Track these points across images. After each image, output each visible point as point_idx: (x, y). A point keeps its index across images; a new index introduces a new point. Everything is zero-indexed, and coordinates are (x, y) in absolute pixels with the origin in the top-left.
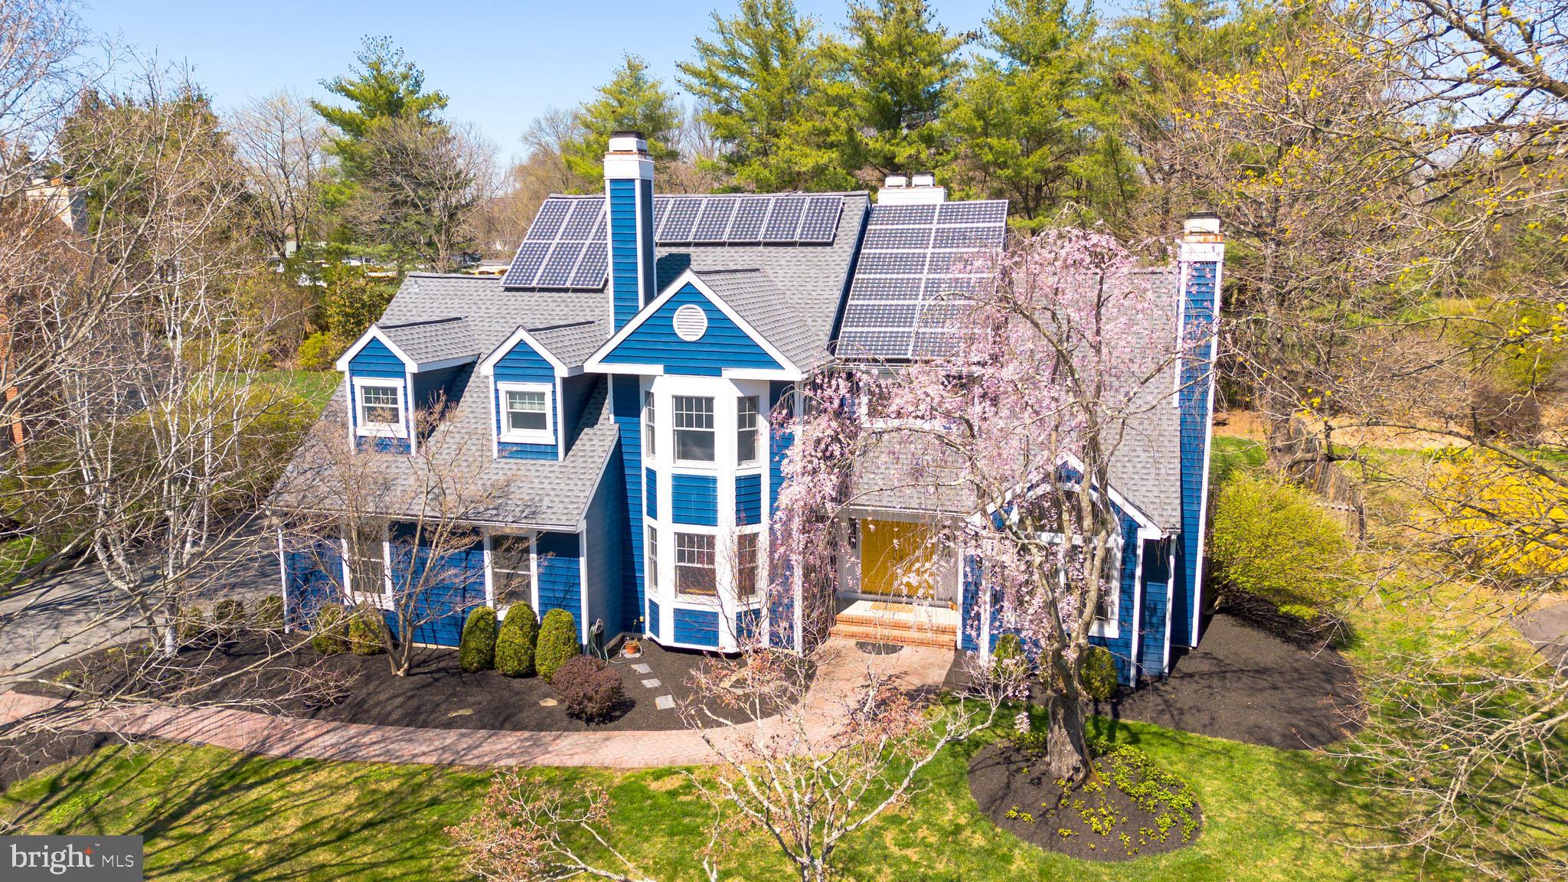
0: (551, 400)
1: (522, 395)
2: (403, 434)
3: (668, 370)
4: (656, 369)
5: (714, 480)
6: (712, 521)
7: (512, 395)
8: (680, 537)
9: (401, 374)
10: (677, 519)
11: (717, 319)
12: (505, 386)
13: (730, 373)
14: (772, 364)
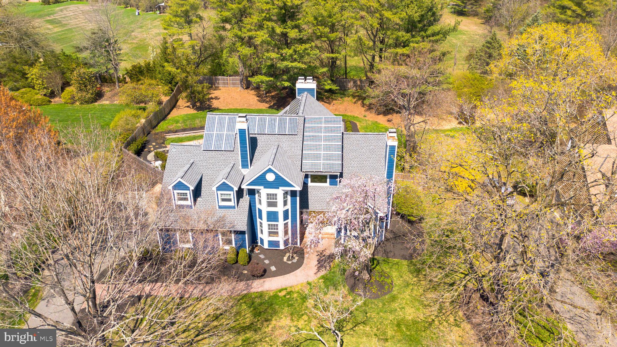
0: (232, 195)
1: (224, 194)
2: (190, 204)
3: (265, 188)
4: (261, 188)
5: (278, 212)
6: (278, 221)
7: (222, 194)
8: (269, 225)
9: (189, 190)
10: (268, 221)
11: (278, 177)
12: (219, 192)
13: (281, 188)
14: (292, 186)
